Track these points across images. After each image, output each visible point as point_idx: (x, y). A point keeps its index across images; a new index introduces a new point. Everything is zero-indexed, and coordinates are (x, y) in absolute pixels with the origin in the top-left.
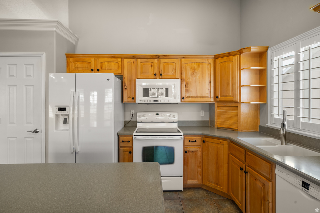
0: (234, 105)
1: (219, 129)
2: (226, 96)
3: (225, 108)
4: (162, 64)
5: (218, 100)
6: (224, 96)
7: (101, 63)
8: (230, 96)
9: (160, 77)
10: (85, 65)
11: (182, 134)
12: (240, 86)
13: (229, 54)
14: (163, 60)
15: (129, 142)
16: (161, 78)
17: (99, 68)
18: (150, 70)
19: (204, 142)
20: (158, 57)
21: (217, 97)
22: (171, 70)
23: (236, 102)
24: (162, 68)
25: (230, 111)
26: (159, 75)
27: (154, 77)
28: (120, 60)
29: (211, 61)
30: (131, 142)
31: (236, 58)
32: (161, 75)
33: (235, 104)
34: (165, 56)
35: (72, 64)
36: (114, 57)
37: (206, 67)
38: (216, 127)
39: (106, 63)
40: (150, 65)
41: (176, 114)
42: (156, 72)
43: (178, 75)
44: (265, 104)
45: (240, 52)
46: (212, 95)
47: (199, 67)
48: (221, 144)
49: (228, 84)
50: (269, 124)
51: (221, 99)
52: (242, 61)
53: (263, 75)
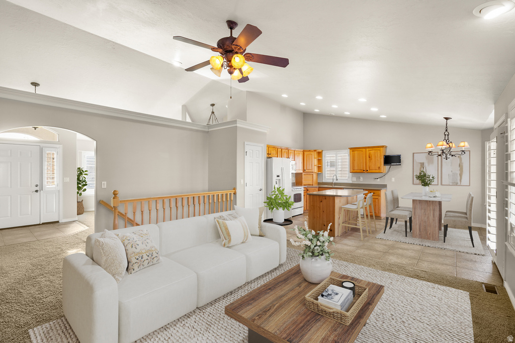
3: (307, 175)
4: (289, 153)
8: (310, 170)
12: (314, 165)
13: (311, 151)
14: (289, 151)
17: (270, 153)
19: (308, 190)
22: (292, 156)
24: (289, 155)
25: (310, 176)
28: (277, 149)
29: (302, 152)
31: (313, 153)
32: (289, 158)
33: (312, 173)
34: (290, 149)
36: (274, 147)
37: (300, 155)
38: (303, 184)
39: (272, 150)
40: (286, 153)
44: (322, 173)
45: (315, 151)
46: (302, 169)
49: (310, 164)
50: (324, 181)
51: (306, 171)
52: (315, 155)
53: (320, 161)
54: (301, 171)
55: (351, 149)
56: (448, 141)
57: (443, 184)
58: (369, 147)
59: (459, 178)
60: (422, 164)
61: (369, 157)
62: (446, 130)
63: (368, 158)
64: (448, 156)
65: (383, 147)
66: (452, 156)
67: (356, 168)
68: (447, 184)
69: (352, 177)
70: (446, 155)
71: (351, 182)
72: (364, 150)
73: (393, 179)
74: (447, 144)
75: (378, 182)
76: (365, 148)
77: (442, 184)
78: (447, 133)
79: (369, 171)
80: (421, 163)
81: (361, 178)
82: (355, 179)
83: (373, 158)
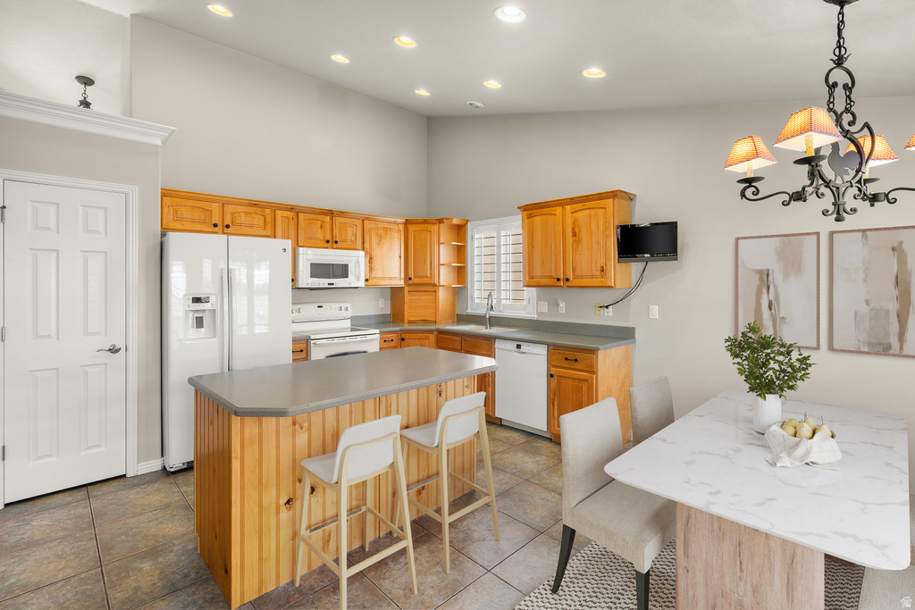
0: (431, 289)
1: (410, 322)
2: (422, 277)
3: (418, 293)
4: (337, 225)
5: (410, 282)
6: (418, 277)
7: (233, 213)
8: (427, 277)
9: (335, 246)
10: (198, 215)
11: (377, 331)
12: (439, 265)
13: (425, 222)
14: (338, 220)
15: (302, 351)
16: (336, 248)
17: (228, 221)
18: (319, 234)
19: (403, 340)
20: (331, 213)
21: (410, 279)
22: (350, 237)
23: (434, 285)
24: (336, 231)
25: (425, 297)
26: (332, 243)
27: (326, 245)
28: (268, 211)
29: (401, 227)
30: (304, 351)
31: (435, 227)
32: (336, 242)
33: (432, 287)
34: (342, 214)
35: (169, 210)
36: (254, 204)
37: (396, 235)
38: (406, 321)
39: (242, 215)
40: (319, 226)
41: (349, 305)
42: (328, 238)
43: (359, 245)
44: (465, 288)
45: (440, 221)
46: (403, 276)
47: (386, 234)
48: (426, 338)
49: (425, 261)
50: (470, 311)
51: (415, 280)
52: (444, 233)
53: (460, 252)
54: (401, 283)
55: (525, 208)
56: (847, 118)
57: (836, 346)
58: (572, 201)
59: (895, 327)
60: (765, 277)
61: (574, 235)
62: (839, 62)
63: (570, 239)
64: (849, 201)
65: (613, 195)
66: (874, 199)
67: (537, 272)
68: (852, 345)
69: (539, 299)
70: (837, 194)
71: (534, 316)
72: (559, 210)
73: (655, 311)
74: (846, 134)
75: (609, 318)
76: (562, 203)
77: (831, 348)
78: (839, 77)
79: (573, 282)
80: (760, 272)
81: (562, 305)
82: (545, 308)
83: (584, 235)
